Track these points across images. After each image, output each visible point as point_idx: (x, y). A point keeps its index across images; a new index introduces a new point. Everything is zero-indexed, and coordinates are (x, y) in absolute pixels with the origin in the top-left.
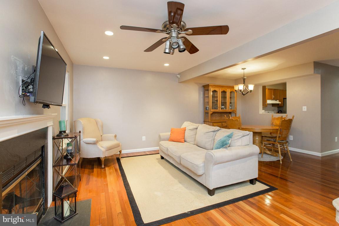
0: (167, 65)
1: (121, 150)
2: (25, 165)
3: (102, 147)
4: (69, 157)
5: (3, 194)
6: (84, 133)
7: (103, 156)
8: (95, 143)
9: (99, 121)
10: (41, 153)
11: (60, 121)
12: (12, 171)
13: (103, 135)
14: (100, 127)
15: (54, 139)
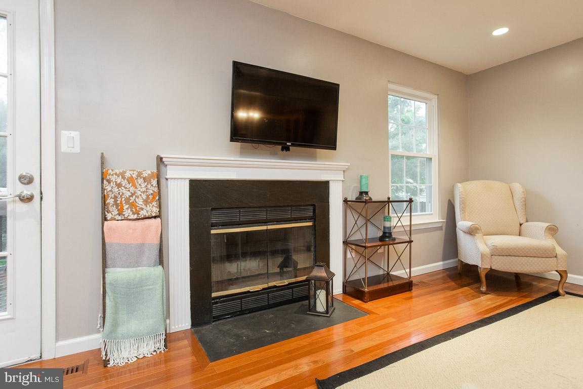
1: (565, 272)
2: (263, 216)
3: (486, 244)
4: (386, 237)
5: (213, 232)
6: (463, 210)
7: (484, 265)
8: (471, 232)
9: (518, 188)
10: (311, 214)
11: (361, 176)
12: (236, 216)
13: (525, 225)
14: (519, 204)
15: (346, 201)
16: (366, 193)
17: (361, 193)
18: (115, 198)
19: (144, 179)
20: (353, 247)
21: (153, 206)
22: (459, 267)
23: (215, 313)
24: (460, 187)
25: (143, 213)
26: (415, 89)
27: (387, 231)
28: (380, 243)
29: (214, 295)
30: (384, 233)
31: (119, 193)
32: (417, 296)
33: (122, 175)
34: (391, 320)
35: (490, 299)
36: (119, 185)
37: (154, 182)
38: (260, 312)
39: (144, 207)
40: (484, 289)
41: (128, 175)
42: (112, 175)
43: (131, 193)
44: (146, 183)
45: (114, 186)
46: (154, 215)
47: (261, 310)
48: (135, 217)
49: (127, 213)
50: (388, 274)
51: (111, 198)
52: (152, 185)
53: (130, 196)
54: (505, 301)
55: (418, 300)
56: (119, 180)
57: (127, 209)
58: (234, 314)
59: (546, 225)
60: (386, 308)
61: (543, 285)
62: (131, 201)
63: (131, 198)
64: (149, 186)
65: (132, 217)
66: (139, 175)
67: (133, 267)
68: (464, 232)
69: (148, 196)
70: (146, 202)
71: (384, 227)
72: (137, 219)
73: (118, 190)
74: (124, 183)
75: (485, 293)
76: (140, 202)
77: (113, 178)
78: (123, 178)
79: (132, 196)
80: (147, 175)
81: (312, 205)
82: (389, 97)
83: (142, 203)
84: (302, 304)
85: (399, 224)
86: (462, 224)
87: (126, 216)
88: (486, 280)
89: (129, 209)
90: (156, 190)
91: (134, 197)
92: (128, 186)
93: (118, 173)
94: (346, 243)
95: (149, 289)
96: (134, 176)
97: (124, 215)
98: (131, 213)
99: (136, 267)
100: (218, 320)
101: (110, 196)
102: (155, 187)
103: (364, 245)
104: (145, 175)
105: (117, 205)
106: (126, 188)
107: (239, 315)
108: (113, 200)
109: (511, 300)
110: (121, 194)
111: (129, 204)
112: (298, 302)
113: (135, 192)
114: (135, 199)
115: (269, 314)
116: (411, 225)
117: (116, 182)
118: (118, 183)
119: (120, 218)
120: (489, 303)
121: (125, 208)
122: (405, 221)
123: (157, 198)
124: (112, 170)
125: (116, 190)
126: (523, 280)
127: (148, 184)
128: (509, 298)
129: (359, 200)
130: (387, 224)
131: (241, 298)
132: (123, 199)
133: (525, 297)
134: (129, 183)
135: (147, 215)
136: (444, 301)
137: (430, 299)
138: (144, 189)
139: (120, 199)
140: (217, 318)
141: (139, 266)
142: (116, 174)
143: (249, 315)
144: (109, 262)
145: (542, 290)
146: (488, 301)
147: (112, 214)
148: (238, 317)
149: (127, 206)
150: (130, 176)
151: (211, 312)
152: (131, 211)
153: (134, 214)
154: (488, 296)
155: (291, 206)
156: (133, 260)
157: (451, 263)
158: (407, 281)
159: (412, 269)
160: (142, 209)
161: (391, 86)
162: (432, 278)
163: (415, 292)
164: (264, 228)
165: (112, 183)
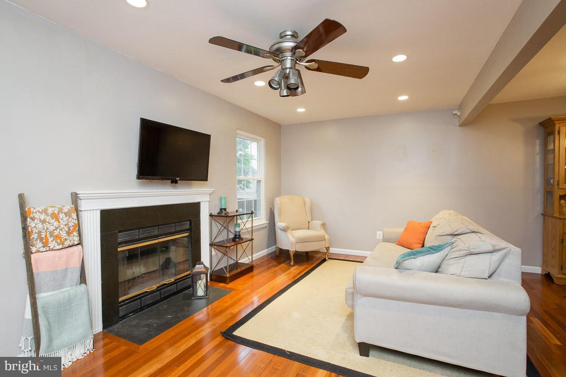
0: (403, 98)
1: (329, 247)
2: (156, 232)
3: (293, 237)
4: (237, 239)
5: (119, 249)
6: (280, 215)
7: (292, 249)
8: (285, 230)
9: (308, 200)
10: (188, 227)
11: (221, 197)
12: (136, 234)
13: (311, 222)
14: (308, 210)
15: (211, 215)
16: (225, 209)
17: (221, 209)
18: (39, 233)
19: (65, 214)
20: (215, 247)
21: (74, 235)
22: (277, 251)
23: (121, 314)
24: (278, 200)
25: (67, 244)
26: (252, 133)
27: (238, 234)
28: (233, 244)
29: (121, 299)
30: (236, 235)
31: (44, 229)
32: (256, 275)
33: (45, 211)
34: (247, 291)
35: (296, 269)
36: (44, 222)
37: (74, 216)
38: (154, 306)
39: (67, 237)
40: (292, 263)
41: (50, 211)
42: (36, 213)
43: (55, 227)
44: (68, 217)
45: (38, 222)
46: (76, 243)
47: (155, 304)
48: (61, 247)
49: (53, 244)
50: (237, 263)
51: (35, 233)
52: (73, 219)
53: (54, 230)
54: (303, 268)
55: (258, 277)
56: (43, 217)
57: (52, 241)
58: (135, 312)
59: (321, 222)
60: (242, 285)
61: (319, 256)
62: (55, 234)
63: (55, 231)
64: (70, 219)
65: (58, 247)
66: (61, 210)
67: (58, 290)
68: (280, 229)
69: (69, 228)
70: (69, 233)
71: (236, 232)
72: (62, 249)
73: (42, 225)
74: (48, 219)
75: (293, 266)
76: (64, 234)
77: (37, 216)
78: (47, 214)
79: (56, 228)
80: (67, 210)
81: (189, 221)
82: (237, 138)
83: (65, 235)
84: (184, 294)
85: (244, 227)
86: (280, 224)
87: (51, 247)
88: (294, 257)
89: (54, 241)
90: (76, 222)
91: (58, 230)
92: (52, 221)
93: (41, 210)
94: (211, 245)
95: (77, 305)
96: (56, 212)
97: (49, 247)
98: (56, 244)
99: (60, 289)
100: (124, 319)
101: (34, 231)
102: (75, 220)
103: (226, 245)
104: (65, 210)
105: (41, 239)
106: (50, 223)
107: (140, 311)
108: (37, 235)
109: (306, 267)
110: (45, 229)
111: (54, 237)
112: (181, 292)
113: (59, 226)
114: (59, 232)
115: (164, 305)
116: (252, 227)
117: (40, 219)
118: (42, 219)
119: (44, 250)
120: (296, 271)
121: (50, 241)
122: (249, 225)
123: (77, 229)
124: (34, 208)
125: (40, 226)
126: (310, 254)
127: (69, 218)
128: (305, 266)
129: (219, 215)
130: (238, 229)
131: (140, 298)
132: (48, 233)
133: (312, 264)
134: (52, 219)
135: (71, 244)
136: (272, 274)
137: (265, 274)
138: (66, 223)
139: (45, 234)
140: (124, 317)
141: (62, 288)
142: (39, 212)
143: (147, 310)
144: (37, 289)
145: (318, 259)
146: (295, 270)
147: (36, 248)
148: (139, 313)
149: (52, 239)
150: (52, 212)
151: (118, 313)
152: (56, 242)
153: (59, 244)
154: (295, 267)
155: (175, 223)
156: (59, 283)
157: (272, 249)
158: (250, 265)
159: (253, 256)
160: (66, 239)
161: (238, 131)
162: (262, 261)
163: (255, 272)
164: (157, 241)
165: (36, 220)
